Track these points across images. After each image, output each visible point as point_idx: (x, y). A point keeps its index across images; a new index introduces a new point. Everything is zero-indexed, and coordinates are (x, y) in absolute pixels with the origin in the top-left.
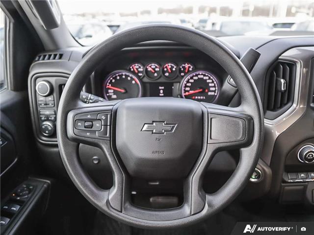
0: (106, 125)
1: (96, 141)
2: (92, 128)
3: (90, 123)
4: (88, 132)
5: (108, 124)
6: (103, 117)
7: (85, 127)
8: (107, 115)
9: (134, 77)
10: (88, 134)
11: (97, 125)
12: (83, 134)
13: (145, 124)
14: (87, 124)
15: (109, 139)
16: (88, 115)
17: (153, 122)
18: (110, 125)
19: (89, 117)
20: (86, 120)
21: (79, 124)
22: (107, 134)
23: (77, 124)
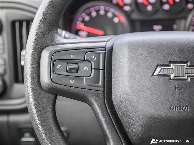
0: (97, 69)
1: (83, 92)
2: (77, 72)
3: (75, 66)
4: (72, 79)
5: (101, 68)
6: (94, 57)
7: (67, 72)
8: (99, 54)
9: (117, 13)
10: (72, 81)
11: (85, 68)
12: (64, 81)
13: (158, 66)
14: (70, 66)
15: (102, 89)
16: (71, 53)
17: (171, 62)
18: (104, 69)
19: (73, 56)
20: (69, 62)
21: (59, 66)
22: (99, 83)
23: (56, 66)
